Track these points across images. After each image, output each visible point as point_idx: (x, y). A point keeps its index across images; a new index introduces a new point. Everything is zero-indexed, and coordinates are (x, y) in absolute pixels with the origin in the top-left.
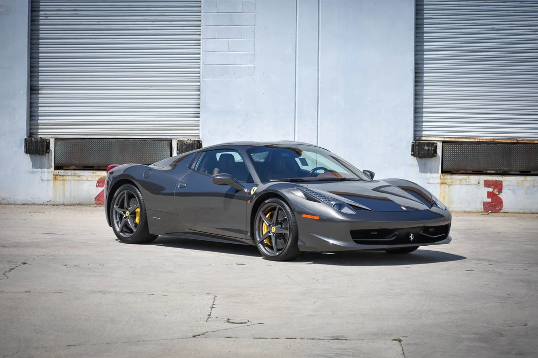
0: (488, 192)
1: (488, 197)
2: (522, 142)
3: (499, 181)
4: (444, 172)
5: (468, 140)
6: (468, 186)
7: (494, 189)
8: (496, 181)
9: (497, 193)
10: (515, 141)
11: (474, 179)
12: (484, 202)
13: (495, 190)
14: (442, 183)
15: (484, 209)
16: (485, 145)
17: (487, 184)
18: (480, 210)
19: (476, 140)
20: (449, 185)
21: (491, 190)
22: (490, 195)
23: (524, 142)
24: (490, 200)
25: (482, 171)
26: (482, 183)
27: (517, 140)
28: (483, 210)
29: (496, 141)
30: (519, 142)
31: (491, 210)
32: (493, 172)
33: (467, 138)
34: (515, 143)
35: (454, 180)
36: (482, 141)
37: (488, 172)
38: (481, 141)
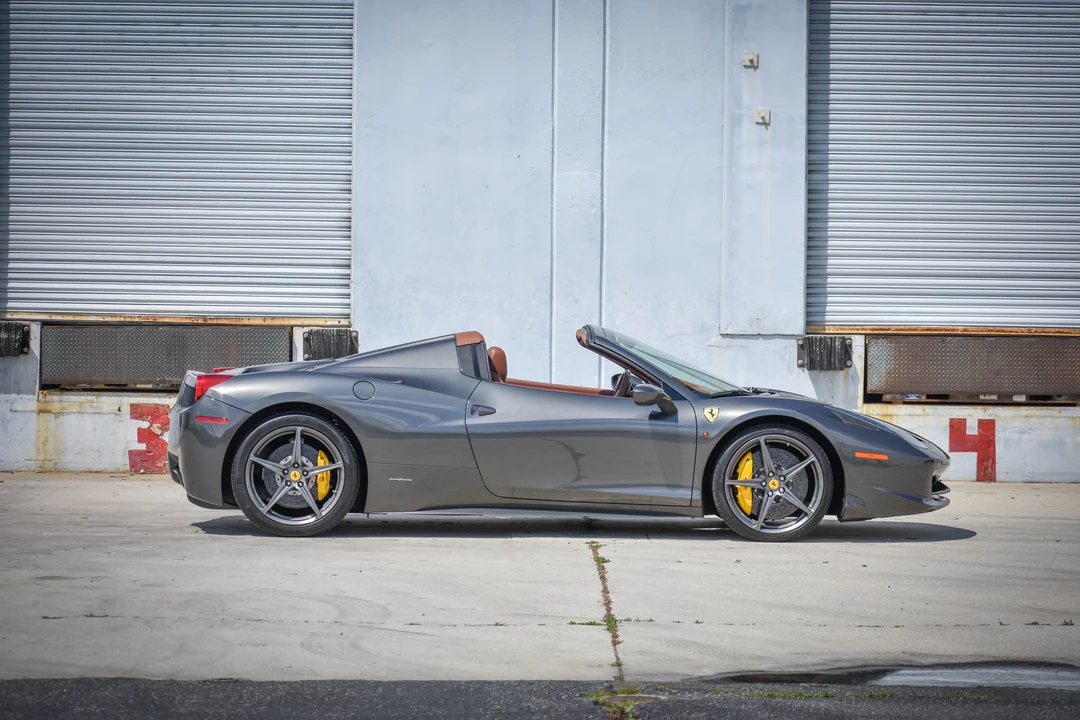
0: (139, 429)
1: (140, 441)
2: (215, 322)
3: (164, 406)
4: (44, 387)
5: (101, 319)
6: (97, 417)
7: (152, 424)
8: (157, 407)
9: (159, 432)
10: (200, 321)
11: (109, 401)
12: (130, 452)
13: (154, 425)
14: (41, 411)
15: (132, 466)
16: (133, 328)
17: (137, 412)
18: (122, 468)
19: (118, 319)
20: (58, 414)
21: (145, 425)
22: (144, 436)
23: (220, 322)
24: (143, 447)
25: (125, 385)
26: (126, 410)
27: (205, 318)
28: (128, 468)
29: (161, 320)
30: (209, 322)
31: (146, 469)
32: (150, 386)
33: (97, 315)
34: (198, 325)
35: (66, 405)
36: (129, 320)
37: (138, 386)
38: (127, 320)
